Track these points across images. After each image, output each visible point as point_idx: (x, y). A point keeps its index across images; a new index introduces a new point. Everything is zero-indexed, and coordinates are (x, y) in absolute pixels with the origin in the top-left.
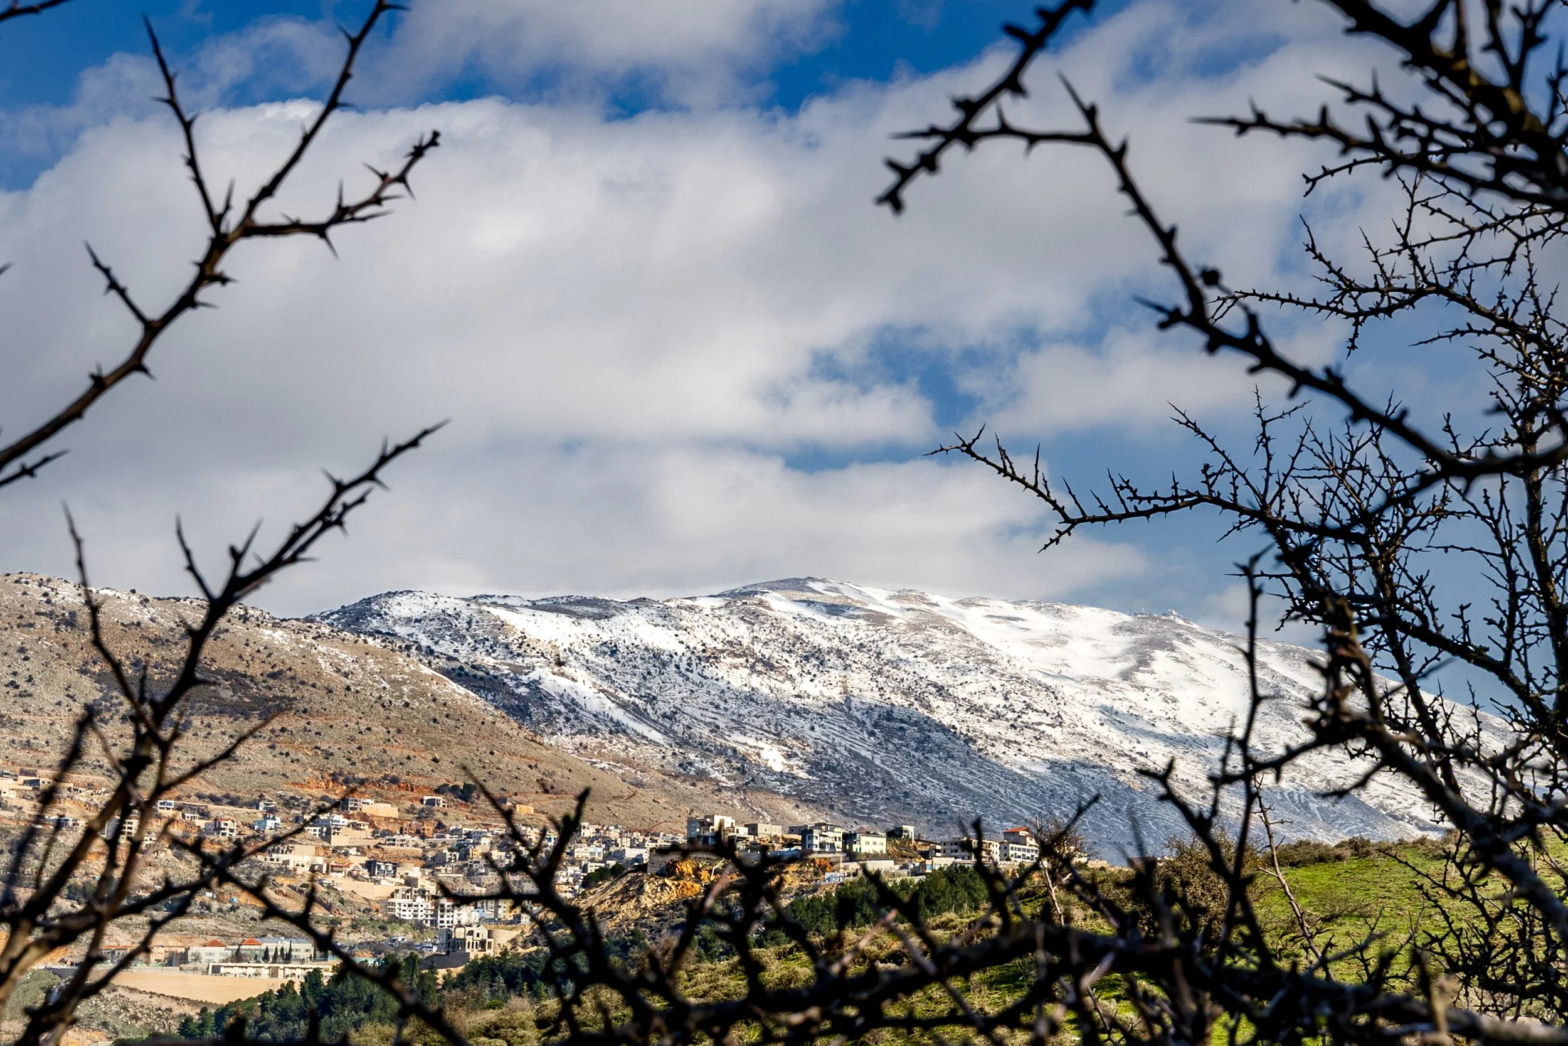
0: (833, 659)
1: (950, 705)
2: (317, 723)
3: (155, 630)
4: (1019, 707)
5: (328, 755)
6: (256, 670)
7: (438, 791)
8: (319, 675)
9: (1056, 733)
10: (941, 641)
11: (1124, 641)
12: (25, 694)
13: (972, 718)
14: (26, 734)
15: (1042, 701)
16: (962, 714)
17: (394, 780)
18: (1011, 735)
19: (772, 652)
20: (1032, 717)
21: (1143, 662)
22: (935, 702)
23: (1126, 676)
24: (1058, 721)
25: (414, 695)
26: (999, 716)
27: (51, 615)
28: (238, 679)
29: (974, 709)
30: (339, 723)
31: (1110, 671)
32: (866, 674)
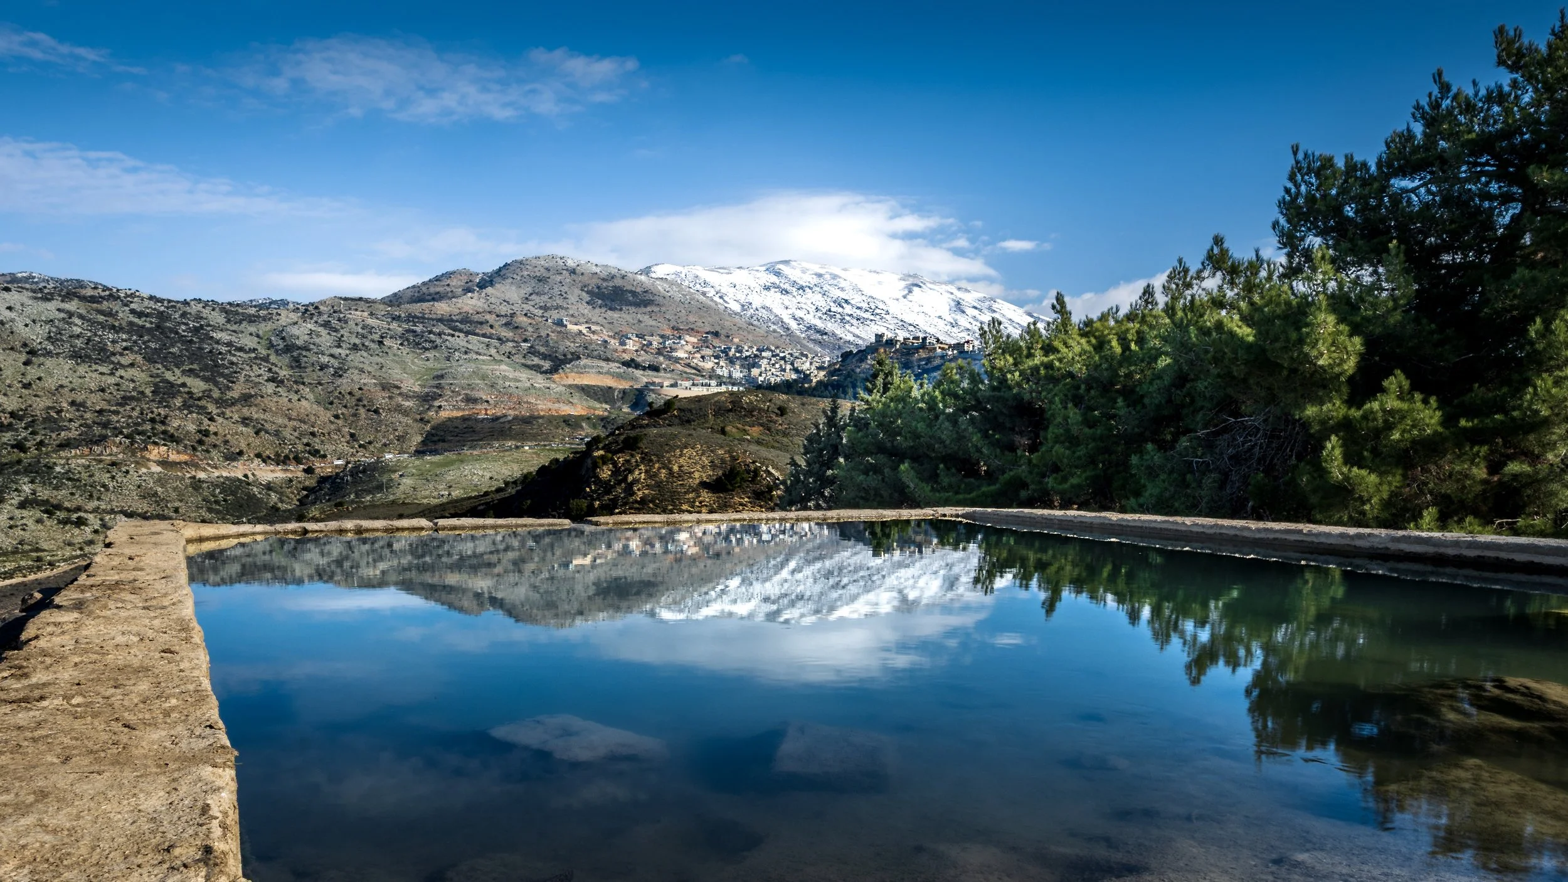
0: (807, 290)
1: (850, 306)
2: (663, 309)
3: (602, 276)
4: (873, 307)
5: (669, 320)
6: (639, 290)
7: (707, 333)
8: (659, 292)
9: (887, 317)
10: (843, 284)
11: (903, 284)
12: (565, 298)
13: (858, 312)
14: (571, 312)
15: (881, 306)
16: (855, 310)
17: (692, 329)
18: (872, 317)
19: (787, 286)
20: (877, 311)
21: (910, 292)
22: (845, 305)
23: (905, 297)
24: (888, 313)
25: (691, 299)
26: (867, 311)
27: (567, 270)
28: (634, 293)
29: (858, 308)
30: (670, 309)
31: (900, 295)
32: (820, 295)
